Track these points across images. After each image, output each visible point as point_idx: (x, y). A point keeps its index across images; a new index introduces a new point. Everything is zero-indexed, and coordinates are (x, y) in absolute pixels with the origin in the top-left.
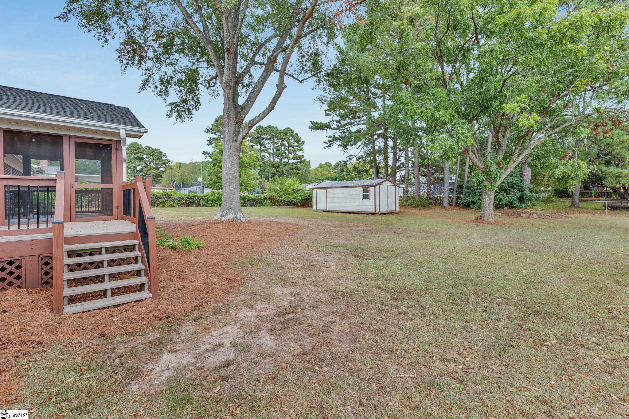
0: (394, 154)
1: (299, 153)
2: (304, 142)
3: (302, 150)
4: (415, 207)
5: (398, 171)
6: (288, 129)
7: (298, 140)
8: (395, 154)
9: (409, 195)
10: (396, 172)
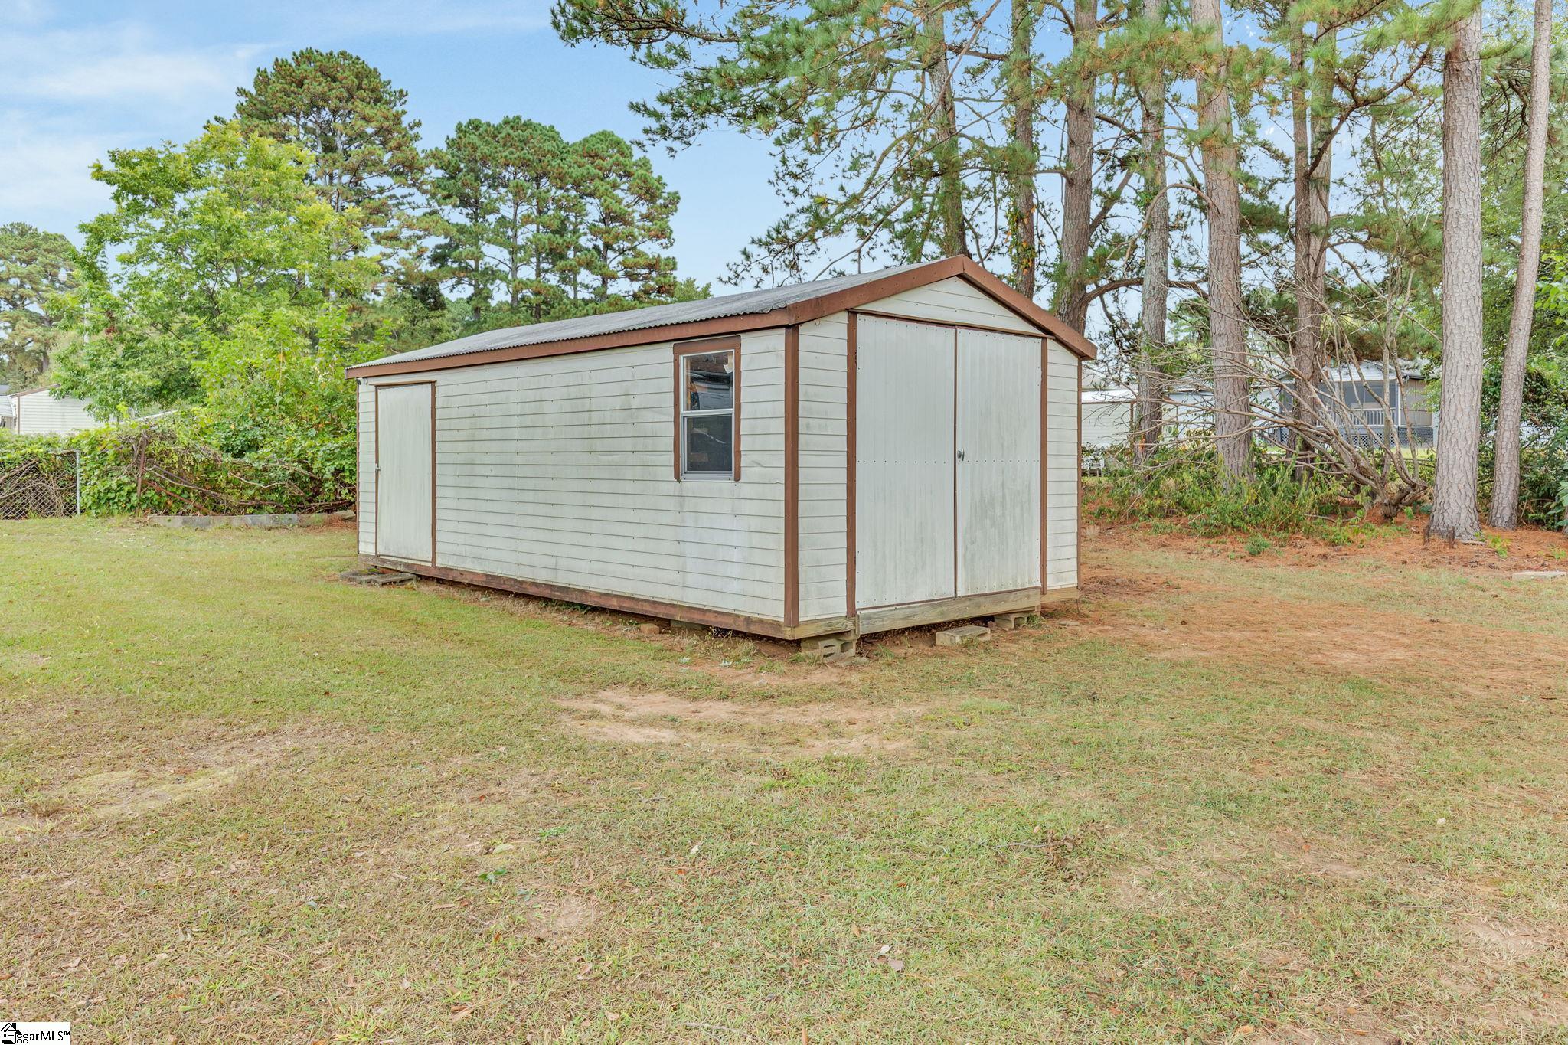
0: (1070, 183)
1: (650, 248)
2: (674, 199)
3: (663, 234)
4: (1213, 532)
5: (1100, 292)
6: (605, 136)
7: (649, 192)
8: (1076, 185)
9: (1166, 439)
10: (1086, 301)
